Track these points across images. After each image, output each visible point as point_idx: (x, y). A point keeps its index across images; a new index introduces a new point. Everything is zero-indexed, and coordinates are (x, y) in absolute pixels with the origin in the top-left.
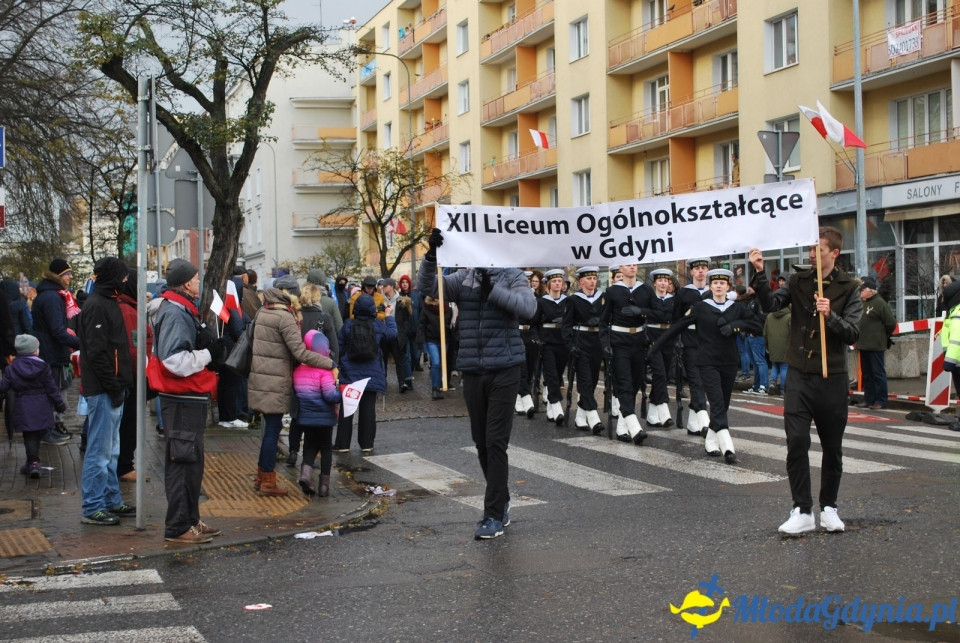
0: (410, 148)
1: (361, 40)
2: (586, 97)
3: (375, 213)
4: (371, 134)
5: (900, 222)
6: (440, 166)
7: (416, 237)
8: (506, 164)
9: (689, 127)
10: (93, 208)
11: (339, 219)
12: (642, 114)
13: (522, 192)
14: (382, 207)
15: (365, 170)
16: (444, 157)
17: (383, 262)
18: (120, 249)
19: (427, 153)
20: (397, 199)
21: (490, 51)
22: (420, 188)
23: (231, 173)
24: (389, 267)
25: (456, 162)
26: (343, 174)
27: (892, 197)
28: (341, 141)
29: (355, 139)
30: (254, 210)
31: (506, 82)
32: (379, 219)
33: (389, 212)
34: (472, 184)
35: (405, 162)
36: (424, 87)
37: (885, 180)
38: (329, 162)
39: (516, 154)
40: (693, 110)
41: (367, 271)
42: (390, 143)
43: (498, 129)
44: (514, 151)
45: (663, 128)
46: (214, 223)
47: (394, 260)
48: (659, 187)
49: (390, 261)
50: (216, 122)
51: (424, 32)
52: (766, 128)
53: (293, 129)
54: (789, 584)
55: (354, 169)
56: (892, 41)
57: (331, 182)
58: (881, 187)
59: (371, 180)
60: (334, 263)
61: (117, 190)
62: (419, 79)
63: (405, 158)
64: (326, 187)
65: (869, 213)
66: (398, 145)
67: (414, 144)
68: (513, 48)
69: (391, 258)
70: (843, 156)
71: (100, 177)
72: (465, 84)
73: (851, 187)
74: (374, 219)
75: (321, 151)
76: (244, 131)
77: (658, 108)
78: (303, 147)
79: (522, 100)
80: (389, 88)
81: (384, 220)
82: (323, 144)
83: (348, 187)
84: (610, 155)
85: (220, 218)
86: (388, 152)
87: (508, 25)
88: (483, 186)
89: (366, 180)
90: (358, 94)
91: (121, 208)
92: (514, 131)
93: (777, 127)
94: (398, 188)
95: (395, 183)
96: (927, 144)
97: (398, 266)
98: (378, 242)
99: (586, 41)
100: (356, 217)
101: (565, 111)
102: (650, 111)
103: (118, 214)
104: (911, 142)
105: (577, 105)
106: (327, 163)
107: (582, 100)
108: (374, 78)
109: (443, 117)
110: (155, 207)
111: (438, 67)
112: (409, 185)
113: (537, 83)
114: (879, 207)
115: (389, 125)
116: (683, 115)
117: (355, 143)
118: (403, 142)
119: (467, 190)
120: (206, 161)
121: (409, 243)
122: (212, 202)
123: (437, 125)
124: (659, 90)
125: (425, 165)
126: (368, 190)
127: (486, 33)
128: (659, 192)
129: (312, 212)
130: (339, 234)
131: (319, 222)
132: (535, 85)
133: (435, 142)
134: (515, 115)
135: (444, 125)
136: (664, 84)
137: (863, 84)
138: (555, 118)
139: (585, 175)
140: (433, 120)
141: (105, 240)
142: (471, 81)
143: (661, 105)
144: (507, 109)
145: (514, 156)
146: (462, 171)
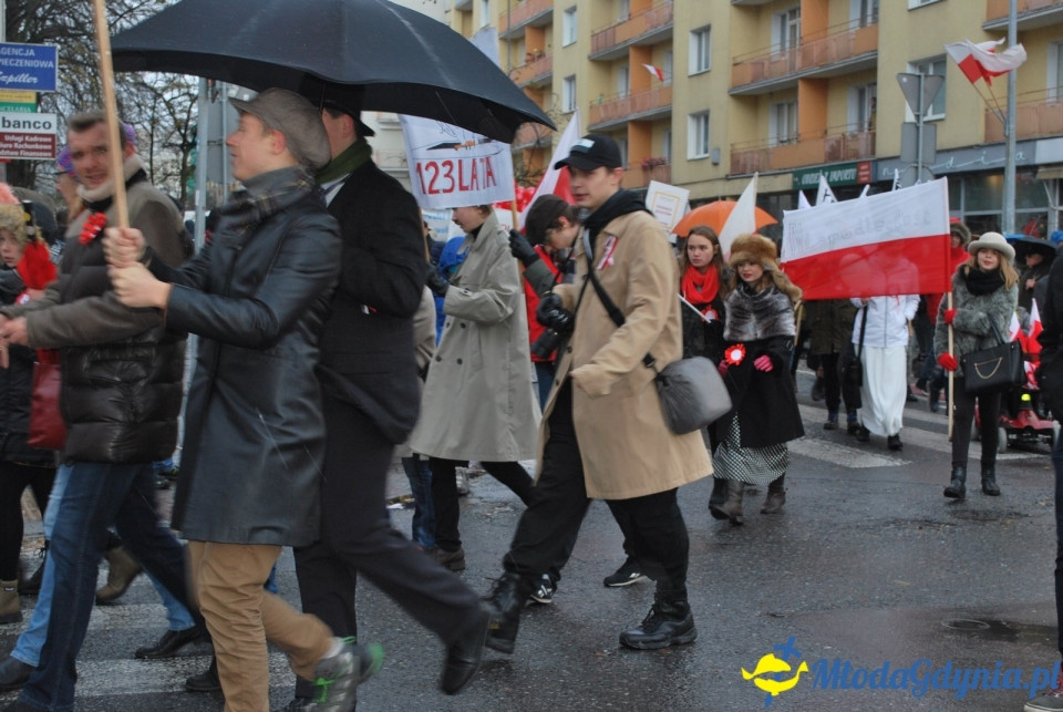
2: (708, 26)
5: (1055, 180)
6: (541, 103)
8: (615, 104)
9: (821, 67)
10: (155, 139)
12: (769, 50)
13: (632, 134)
16: (546, 93)
18: (183, 185)
19: (527, 88)
25: (558, 99)
31: (618, 10)
36: (527, 14)
37: (1040, 133)
39: (627, 91)
40: (827, 48)
43: (609, 61)
44: (624, 88)
45: (792, 67)
48: (785, 133)
52: (909, 70)
54: (902, 579)
58: (1036, 141)
61: (181, 120)
62: (521, 5)
65: (1020, 169)
70: (993, 104)
71: (163, 105)
72: (572, 10)
73: (1001, 139)
77: (787, 45)
79: (637, 30)
80: (487, 14)
84: (734, 96)
91: (185, 140)
92: (625, 66)
93: (921, 69)
101: (683, 43)
102: (778, 47)
103: (182, 146)
105: (696, 37)
107: (702, 32)
108: (471, 2)
109: (546, 48)
110: (221, 140)
113: (653, 12)
114: (1031, 163)
116: (816, 53)
123: (539, 56)
124: (789, 23)
128: (785, 139)
129: (397, 150)
132: (650, 14)
133: (536, 76)
134: (627, 48)
135: (547, 56)
136: (795, 18)
137: (1019, 23)
138: (671, 52)
139: (703, 117)
140: (535, 50)
141: (167, 175)
142: (578, 9)
143: (791, 41)
144: (618, 41)
145: (623, 94)
146: (566, 109)
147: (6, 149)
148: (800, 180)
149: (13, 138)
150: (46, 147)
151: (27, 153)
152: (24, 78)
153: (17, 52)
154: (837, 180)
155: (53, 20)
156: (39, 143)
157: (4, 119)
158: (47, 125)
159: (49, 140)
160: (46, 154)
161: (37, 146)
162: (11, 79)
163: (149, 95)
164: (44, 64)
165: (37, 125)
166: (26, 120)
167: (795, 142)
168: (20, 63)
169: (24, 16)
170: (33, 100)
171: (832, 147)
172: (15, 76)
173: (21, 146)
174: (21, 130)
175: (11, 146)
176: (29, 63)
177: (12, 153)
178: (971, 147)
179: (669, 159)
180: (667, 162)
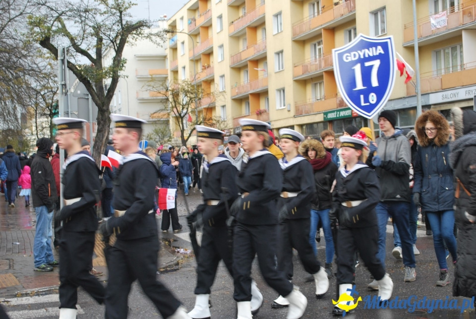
0: (195, 79)
1: (169, 25)
2: (282, 52)
3: (178, 111)
4: (175, 72)
6: (210, 88)
8: (243, 86)
10: (37, 112)
11: (160, 115)
12: (309, 60)
13: (251, 99)
14: (181, 109)
15: (173, 90)
16: (212, 83)
17: (182, 136)
18: (51, 132)
19: (203, 81)
20: (188, 105)
21: (234, 30)
22: (200, 99)
23: (105, 94)
24: (186, 138)
25: (218, 86)
26: (162, 92)
27: (434, 99)
28: (160, 76)
29: (167, 75)
31: (242, 45)
32: (180, 115)
33: (185, 111)
34: (226, 96)
35: (193, 86)
36: (201, 49)
37: (431, 90)
38: (155, 86)
39: (248, 81)
41: (175, 141)
42: (184, 76)
43: (239, 68)
44: (246, 79)
45: (320, 67)
46: (98, 119)
48: (319, 96)
50: (98, 69)
51: (201, 21)
53: (136, 70)
55: (167, 90)
56: (433, 21)
57: (156, 96)
58: (429, 94)
59: (176, 95)
60: (158, 137)
61: (49, 103)
62: (198, 44)
63: (193, 84)
64: (154, 99)
65: (423, 107)
66: (189, 78)
67: (196, 77)
68: (245, 28)
69: (187, 134)
71: (41, 97)
72: (221, 46)
73: (414, 94)
74: (177, 115)
75: (151, 81)
76: (111, 73)
77: (318, 57)
78: (141, 79)
79: (251, 54)
80: (183, 49)
81: (182, 115)
82: (152, 78)
83: (164, 99)
84: (295, 81)
85: (101, 116)
86: (184, 81)
87: (242, 17)
88: (231, 97)
89: (173, 95)
90: (168, 52)
91: (51, 112)
92: (246, 69)
94: (189, 99)
96: (451, 72)
97: (190, 138)
98: (180, 126)
99: (281, 24)
100: (169, 114)
101: (272, 59)
102: (314, 58)
103: (50, 115)
104: (443, 71)
105: (277, 56)
106: (153, 87)
107: (280, 53)
108: (176, 45)
109: (211, 63)
110: (68, 111)
111: (208, 38)
112: (195, 98)
113: (257, 45)
114: (428, 104)
115: (184, 68)
116: (330, 60)
117: (167, 77)
118: (191, 76)
119: (224, 100)
120: (93, 88)
122: (96, 109)
123: (208, 67)
124: (318, 47)
125: (203, 87)
126: (174, 100)
127: (231, 21)
128: (319, 98)
129: (147, 112)
130: (160, 122)
133: (207, 76)
134: (247, 61)
135: (211, 67)
136: (320, 45)
137: (419, 43)
138: (267, 63)
139: (282, 90)
140: (206, 64)
141: (43, 128)
142: (224, 45)
143: (319, 56)
144: (242, 59)
145: (246, 82)
146: (221, 90)
148: (327, 116)
154: (343, 115)
163: (34, 92)
167: (323, 100)
171: (340, 101)
178: (401, 98)
179: (268, 109)
180: (267, 111)
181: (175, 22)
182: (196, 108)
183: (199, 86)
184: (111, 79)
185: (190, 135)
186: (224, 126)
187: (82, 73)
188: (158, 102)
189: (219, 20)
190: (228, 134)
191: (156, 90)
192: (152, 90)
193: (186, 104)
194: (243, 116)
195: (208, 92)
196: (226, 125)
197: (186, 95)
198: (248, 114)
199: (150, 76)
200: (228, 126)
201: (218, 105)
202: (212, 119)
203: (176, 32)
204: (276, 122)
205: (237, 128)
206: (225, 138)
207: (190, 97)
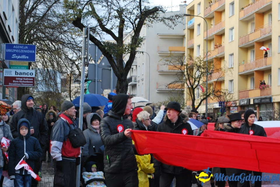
0: (206, 56)
1: (188, 10)
3: (190, 83)
4: (192, 50)
6: (220, 64)
7: (208, 94)
8: (249, 64)
11: (175, 86)
13: (256, 76)
14: (193, 81)
15: (187, 65)
16: (222, 60)
17: (193, 105)
19: (215, 58)
20: (200, 78)
21: (244, 15)
22: (211, 74)
23: (124, 67)
24: (196, 107)
26: (177, 67)
28: (178, 52)
29: (185, 51)
30: (141, 81)
31: (250, 28)
32: (192, 86)
33: (196, 83)
34: (233, 72)
35: (205, 62)
36: (214, 30)
38: (172, 61)
39: (254, 60)
41: (187, 108)
42: (199, 54)
43: (246, 49)
44: (253, 58)
46: (117, 87)
47: (198, 104)
49: (196, 105)
50: (118, 45)
51: (215, 7)
53: (158, 47)
55: (182, 65)
57: (172, 70)
59: (191, 69)
62: (212, 26)
63: (205, 60)
66: (202, 55)
67: (209, 54)
68: (254, 14)
69: (197, 103)
71: (75, 66)
72: (232, 29)
74: (190, 86)
75: (168, 56)
76: (130, 49)
78: (162, 55)
79: (257, 36)
80: (199, 30)
81: (194, 87)
82: (170, 53)
83: (179, 72)
85: (119, 85)
86: (198, 58)
87: (252, 4)
88: (239, 73)
89: (187, 70)
90: (186, 32)
92: (253, 49)
94: (201, 73)
95: (199, 71)
97: (200, 107)
98: (191, 96)
100: (183, 85)
101: (276, 41)
106: (170, 62)
108: (193, 26)
109: (222, 43)
110: (95, 79)
111: (221, 21)
112: (206, 72)
113: (264, 29)
115: (199, 46)
117: (184, 53)
118: (204, 53)
119: (231, 75)
120: (114, 61)
121: (205, 97)
122: (116, 78)
123: (220, 46)
125: (214, 63)
126: (187, 74)
127: (242, 8)
129: (163, 83)
131: (166, 87)
132: (263, 30)
133: (218, 54)
134: (254, 43)
135: (223, 46)
138: (271, 44)
140: (218, 44)
142: (234, 28)
144: (250, 40)
145: (253, 60)
146: (229, 66)
147: (16, 83)
149: (19, 79)
150: (31, 82)
151: (24, 84)
152: (24, 57)
153: (21, 47)
155: (36, 35)
156: (28, 81)
157: (16, 72)
158: (31, 74)
159: (32, 79)
160: (31, 85)
161: (28, 82)
162: (19, 57)
163: (70, 62)
164: (31, 52)
165: (28, 74)
166: (24, 72)
168: (22, 51)
169: (26, 33)
170: (27, 65)
172: (20, 56)
173: (22, 82)
174: (22, 76)
175: (18, 82)
176: (25, 51)
177: (18, 84)
179: (271, 85)
180: (270, 87)
181: (193, 6)
182: (207, 81)
183: (210, 62)
184: (129, 54)
185: (200, 104)
186: (229, 98)
187: (106, 48)
188: (174, 75)
189: (231, 6)
190: (234, 105)
191: (172, 65)
192: (169, 64)
193: (197, 78)
194: (248, 89)
195: (218, 68)
196: (231, 97)
197: (198, 70)
198: (252, 89)
199: (170, 52)
200: (233, 98)
201: (227, 79)
202: (220, 92)
203: (194, 16)
204: (277, 96)
205: (242, 100)
206: (231, 108)
207: (201, 71)
